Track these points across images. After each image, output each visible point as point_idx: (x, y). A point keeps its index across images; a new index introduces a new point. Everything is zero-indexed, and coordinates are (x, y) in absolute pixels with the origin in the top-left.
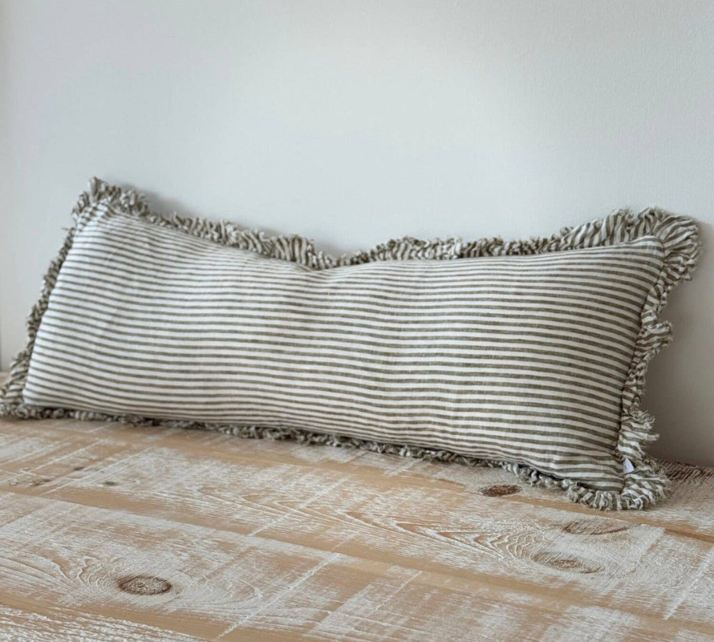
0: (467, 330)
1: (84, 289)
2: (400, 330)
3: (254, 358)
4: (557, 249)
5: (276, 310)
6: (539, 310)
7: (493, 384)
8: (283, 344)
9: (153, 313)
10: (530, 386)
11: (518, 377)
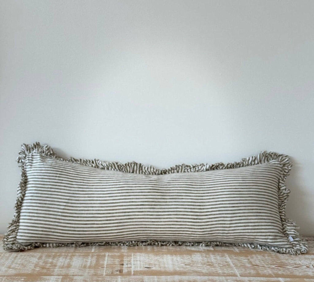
0: (230, 194)
1: (49, 189)
2: (202, 196)
3: (142, 212)
4: (243, 166)
5: (149, 192)
6: (253, 186)
7: (244, 213)
8: (154, 205)
9: (88, 197)
10: (257, 212)
11: (253, 209)
